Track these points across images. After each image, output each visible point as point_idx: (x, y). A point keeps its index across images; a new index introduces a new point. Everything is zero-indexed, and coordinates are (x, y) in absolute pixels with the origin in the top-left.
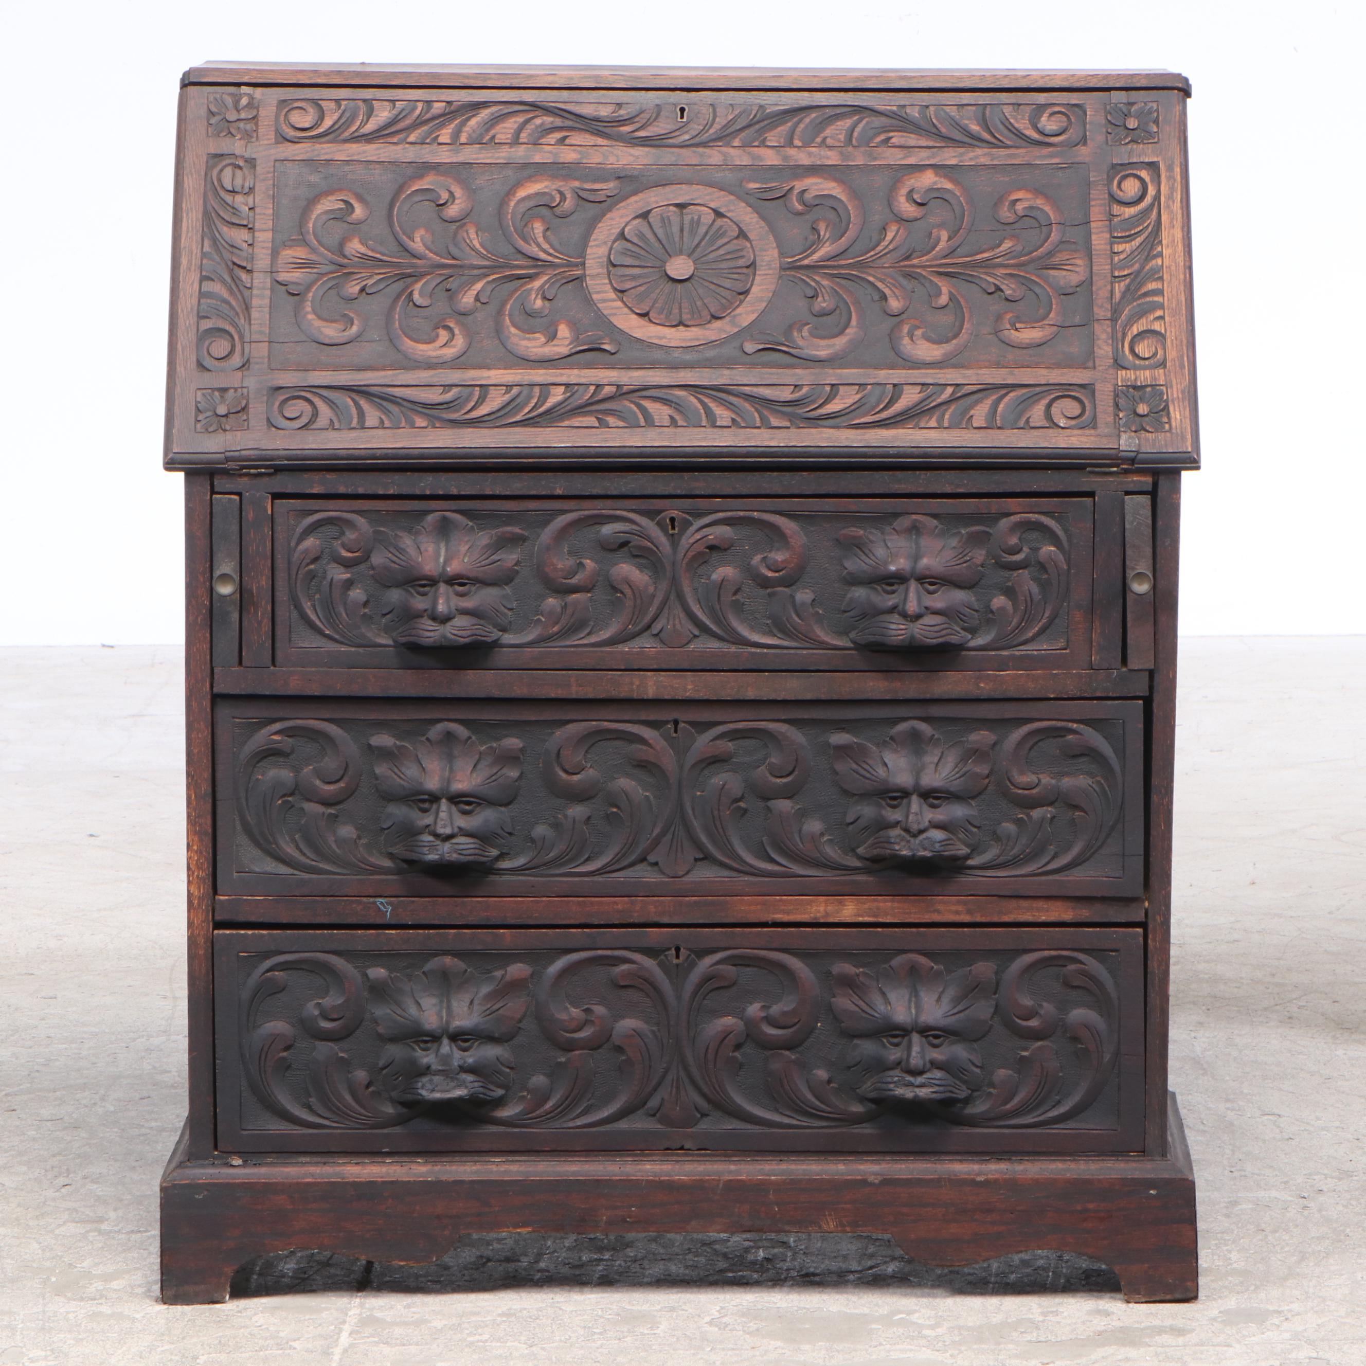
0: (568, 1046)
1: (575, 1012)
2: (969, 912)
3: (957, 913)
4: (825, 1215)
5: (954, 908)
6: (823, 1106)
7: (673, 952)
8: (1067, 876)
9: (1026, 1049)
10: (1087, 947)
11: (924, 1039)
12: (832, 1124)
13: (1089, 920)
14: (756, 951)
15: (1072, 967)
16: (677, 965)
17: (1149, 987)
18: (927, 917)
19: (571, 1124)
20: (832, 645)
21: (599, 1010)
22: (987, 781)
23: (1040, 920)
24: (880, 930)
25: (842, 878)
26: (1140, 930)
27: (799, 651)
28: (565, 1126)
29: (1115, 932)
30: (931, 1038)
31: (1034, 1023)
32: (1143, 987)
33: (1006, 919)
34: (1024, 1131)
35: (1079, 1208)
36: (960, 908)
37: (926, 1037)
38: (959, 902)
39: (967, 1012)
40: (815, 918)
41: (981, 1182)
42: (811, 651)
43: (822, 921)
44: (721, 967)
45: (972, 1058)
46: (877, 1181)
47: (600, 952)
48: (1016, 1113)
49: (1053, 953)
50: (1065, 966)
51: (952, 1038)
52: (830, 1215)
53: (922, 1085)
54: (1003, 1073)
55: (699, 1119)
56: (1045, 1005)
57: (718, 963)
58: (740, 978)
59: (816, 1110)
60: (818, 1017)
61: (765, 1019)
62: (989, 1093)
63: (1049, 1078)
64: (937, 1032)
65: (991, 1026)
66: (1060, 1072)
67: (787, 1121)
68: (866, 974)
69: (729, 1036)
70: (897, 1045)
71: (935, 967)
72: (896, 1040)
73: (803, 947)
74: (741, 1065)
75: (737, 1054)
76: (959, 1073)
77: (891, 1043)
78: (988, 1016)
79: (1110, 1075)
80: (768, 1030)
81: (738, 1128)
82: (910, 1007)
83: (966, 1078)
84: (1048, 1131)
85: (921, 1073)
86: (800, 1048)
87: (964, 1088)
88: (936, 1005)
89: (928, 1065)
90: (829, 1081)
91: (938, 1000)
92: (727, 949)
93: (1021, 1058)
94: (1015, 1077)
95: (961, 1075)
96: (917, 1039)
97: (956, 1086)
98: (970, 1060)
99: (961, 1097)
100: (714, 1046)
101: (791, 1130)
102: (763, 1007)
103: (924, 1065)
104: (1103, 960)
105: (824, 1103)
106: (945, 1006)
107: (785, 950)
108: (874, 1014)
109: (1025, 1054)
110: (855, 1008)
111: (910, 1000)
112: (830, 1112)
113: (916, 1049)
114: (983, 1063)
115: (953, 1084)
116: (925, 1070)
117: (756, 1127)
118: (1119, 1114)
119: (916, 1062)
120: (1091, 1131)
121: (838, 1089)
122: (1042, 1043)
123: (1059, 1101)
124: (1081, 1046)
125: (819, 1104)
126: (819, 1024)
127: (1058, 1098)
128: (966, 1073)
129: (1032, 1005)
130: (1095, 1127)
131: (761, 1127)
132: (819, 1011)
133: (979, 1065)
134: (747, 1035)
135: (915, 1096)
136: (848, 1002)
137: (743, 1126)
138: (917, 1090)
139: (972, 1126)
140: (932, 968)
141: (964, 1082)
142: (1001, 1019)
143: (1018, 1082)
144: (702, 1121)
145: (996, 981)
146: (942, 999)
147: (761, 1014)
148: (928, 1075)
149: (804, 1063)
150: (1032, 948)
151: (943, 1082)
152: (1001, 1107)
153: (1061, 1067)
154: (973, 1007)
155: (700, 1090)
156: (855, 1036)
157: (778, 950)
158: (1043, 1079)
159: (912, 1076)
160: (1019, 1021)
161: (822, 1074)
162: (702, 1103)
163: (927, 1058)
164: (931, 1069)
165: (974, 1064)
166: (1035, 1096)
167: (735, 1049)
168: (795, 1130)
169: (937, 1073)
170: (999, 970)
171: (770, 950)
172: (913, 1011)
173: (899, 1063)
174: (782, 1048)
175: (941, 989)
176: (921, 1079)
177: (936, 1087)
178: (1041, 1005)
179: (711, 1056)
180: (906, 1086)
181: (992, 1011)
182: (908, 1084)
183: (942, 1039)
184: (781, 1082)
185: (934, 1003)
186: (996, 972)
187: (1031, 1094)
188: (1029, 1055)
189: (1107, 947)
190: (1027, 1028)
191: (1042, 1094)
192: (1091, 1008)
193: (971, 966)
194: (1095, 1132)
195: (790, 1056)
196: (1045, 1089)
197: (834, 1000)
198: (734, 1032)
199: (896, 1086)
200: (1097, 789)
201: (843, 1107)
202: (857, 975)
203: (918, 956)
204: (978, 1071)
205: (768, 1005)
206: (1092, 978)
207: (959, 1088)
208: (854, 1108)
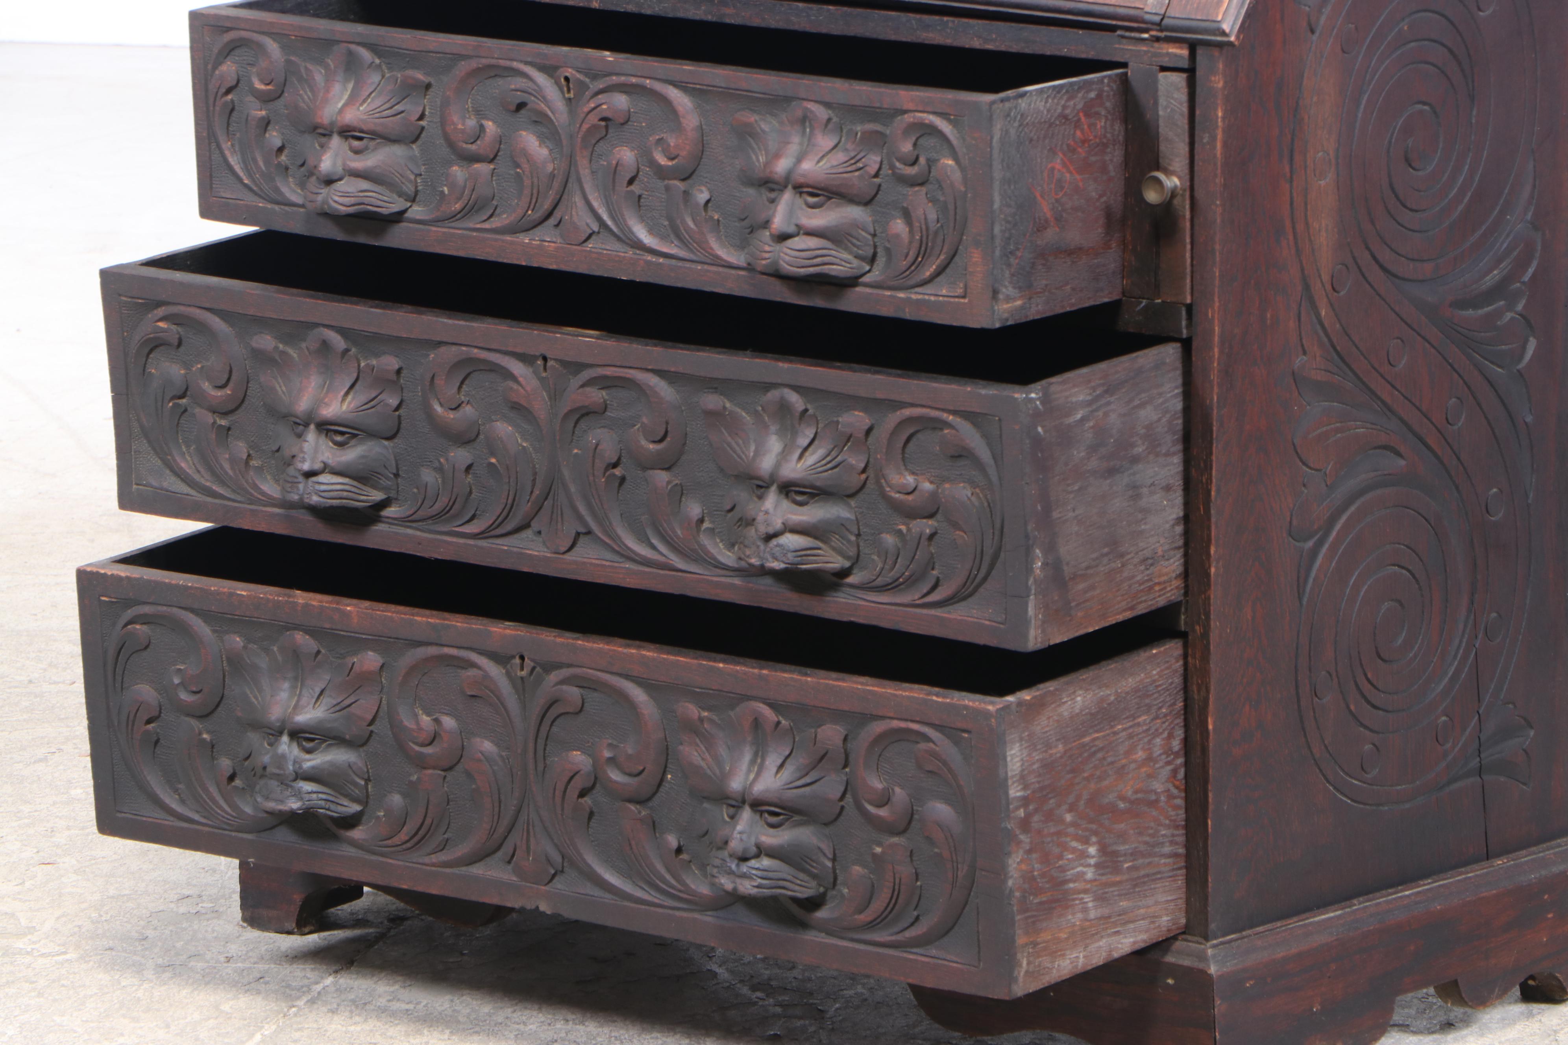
0: (421, 763)
1: (425, 720)
6: (673, 882)
7: (517, 661)
8: (948, 613)
9: (879, 844)
10: (937, 722)
11: (757, 817)
12: (685, 906)
14: (599, 674)
15: (923, 746)
16: (522, 678)
19: (427, 860)
20: (725, 261)
21: (449, 722)
22: (864, 476)
24: (721, 665)
25: (723, 579)
27: (693, 266)
28: (421, 861)
30: (766, 815)
31: (883, 812)
34: (880, 951)
37: (761, 813)
39: (814, 787)
42: (706, 267)
44: (564, 687)
45: (823, 846)
47: (446, 650)
48: (871, 925)
49: (903, 725)
50: (917, 743)
51: (796, 818)
53: (744, 876)
54: (857, 869)
55: (554, 876)
56: (897, 790)
57: (562, 682)
58: (586, 705)
59: (666, 885)
60: (666, 767)
61: (612, 761)
62: (843, 896)
63: (902, 887)
64: (773, 809)
65: (842, 808)
66: (917, 880)
67: (639, 894)
68: (711, 721)
69: (577, 777)
70: (732, 817)
71: (783, 722)
72: (732, 811)
73: (645, 676)
74: (591, 814)
75: (587, 800)
76: (804, 864)
77: (728, 815)
78: (839, 795)
79: (969, 894)
80: (615, 776)
81: (592, 893)
82: (749, 771)
83: (816, 871)
84: (905, 955)
85: (744, 859)
86: (650, 804)
87: (814, 884)
88: (777, 772)
89: (754, 850)
90: (679, 850)
91: (781, 766)
92: (570, 666)
93: (874, 856)
94: (870, 878)
95: (808, 867)
96: (746, 814)
97: (799, 882)
98: (819, 848)
99: (805, 896)
100: (560, 787)
101: (643, 907)
102: (610, 745)
103: (745, 850)
104: (957, 742)
105: (674, 877)
106: (787, 774)
107: (627, 677)
108: (717, 772)
109: (878, 850)
110: (703, 764)
111: (753, 762)
112: (680, 891)
113: (739, 828)
114: (835, 854)
115: (789, 877)
116: (748, 856)
117: (610, 896)
118: (979, 946)
119: (735, 845)
120: (951, 964)
121: (690, 861)
122: (895, 840)
123: (917, 918)
124: (936, 850)
125: (668, 877)
126: (669, 776)
127: (916, 913)
128: (815, 865)
129: (883, 789)
130: (955, 959)
131: (614, 897)
132: (667, 760)
133: (831, 856)
134: (596, 778)
135: (735, 889)
136: (696, 754)
137: (597, 892)
138: (738, 881)
139: (827, 934)
140: (779, 723)
141: (814, 877)
142: (851, 800)
143: (873, 886)
144: (557, 879)
145: (846, 750)
146: (787, 765)
147: (607, 754)
148: (753, 863)
149: (654, 823)
150: (880, 714)
151: (770, 875)
152: (856, 917)
153: (917, 875)
154: (822, 781)
155: (552, 840)
156: (704, 798)
157: (620, 675)
158: (897, 887)
159: (736, 861)
160: (870, 808)
161: (672, 841)
162: (557, 858)
163: (753, 840)
164: (757, 856)
165: (825, 854)
166: (889, 909)
167: (582, 794)
168: (647, 907)
169: (766, 862)
170: (849, 737)
171: (612, 673)
172: (752, 776)
173: (726, 843)
174: (630, 801)
175: (787, 753)
176: (744, 868)
177: (759, 880)
178: (893, 790)
179: (558, 800)
180: (729, 874)
181: (842, 789)
182: (731, 873)
183: (782, 817)
184: (630, 845)
185: (774, 770)
186: (845, 739)
187: (885, 905)
188: (883, 852)
189: (959, 725)
190: (879, 817)
191: (897, 907)
192: (947, 801)
193: (820, 726)
194: (955, 965)
195: (640, 812)
196: (900, 901)
197: (681, 748)
198: (582, 772)
199: (719, 872)
200: (977, 503)
201: (693, 887)
202: (701, 720)
203: (761, 705)
204: (829, 864)
205: (615, 743)
206: (945, 763)
207: (803, 883)
208: (704, 890)
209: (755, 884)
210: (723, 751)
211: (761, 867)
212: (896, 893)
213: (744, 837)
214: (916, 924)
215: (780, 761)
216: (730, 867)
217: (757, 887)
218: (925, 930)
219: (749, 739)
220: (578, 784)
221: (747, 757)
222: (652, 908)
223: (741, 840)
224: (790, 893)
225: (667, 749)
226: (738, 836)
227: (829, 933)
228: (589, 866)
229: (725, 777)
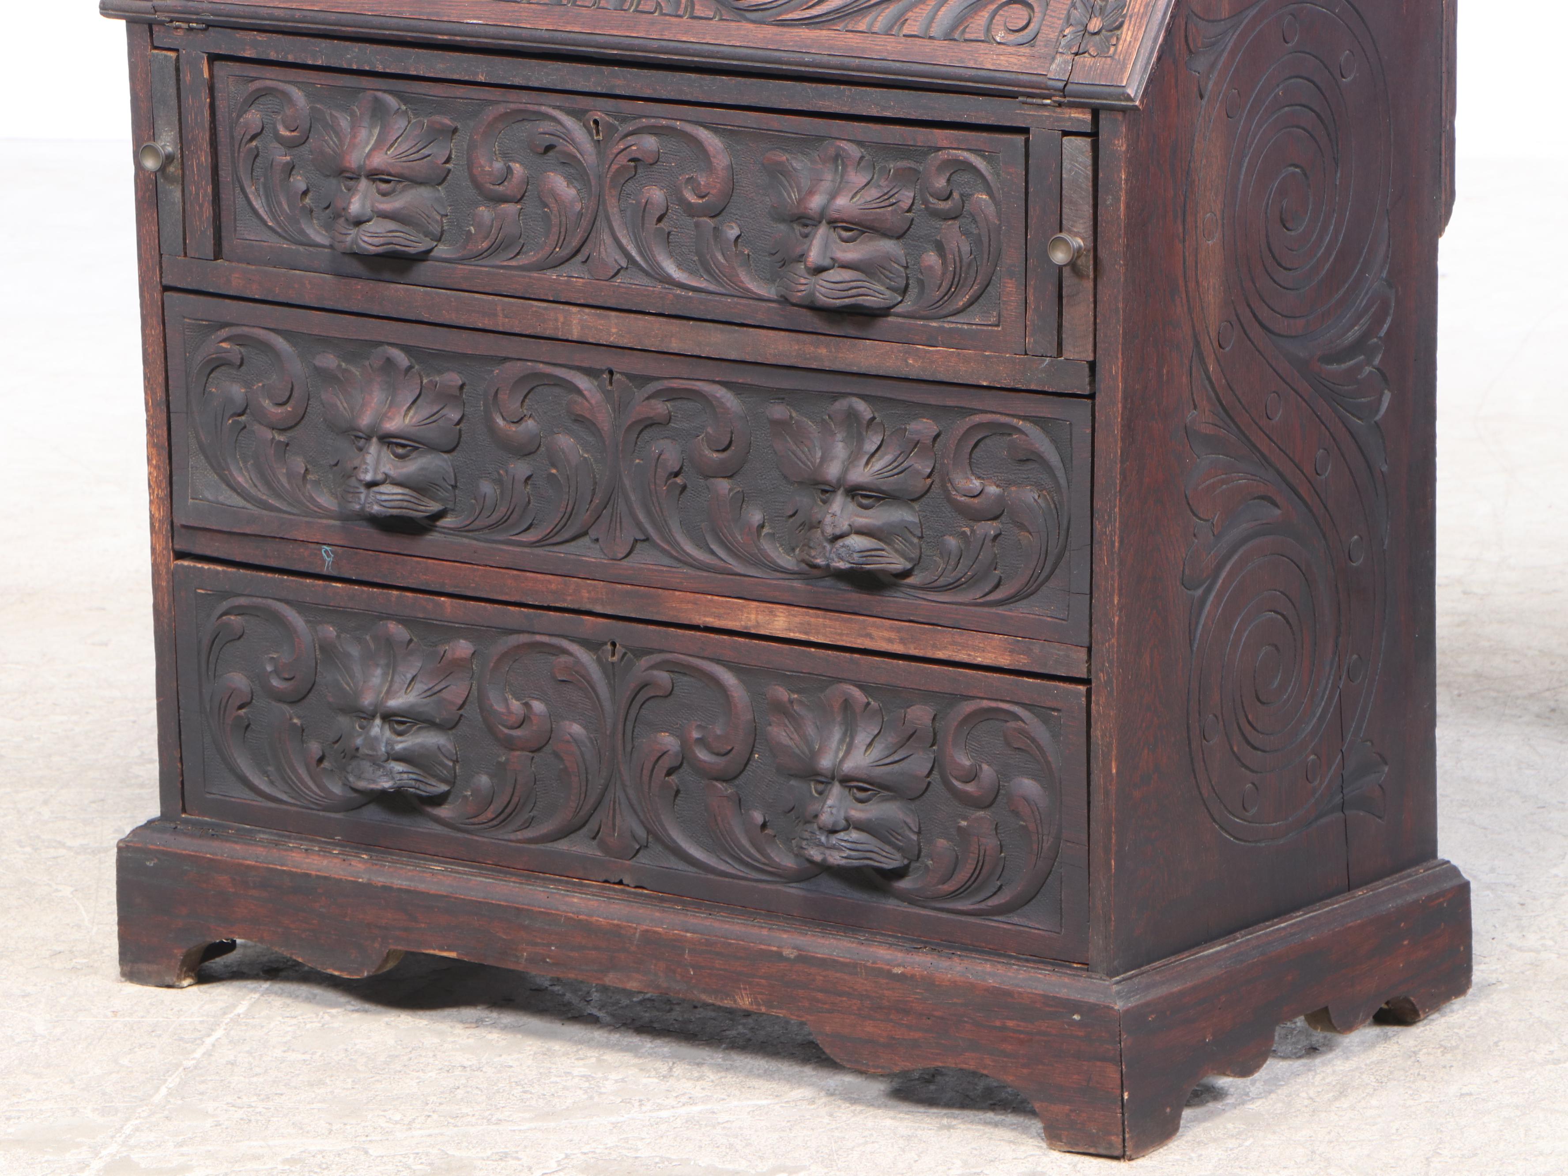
0: (509, 744)
1: (516, 705)
2: (902, 641)
3: (890, 641)
4: (740, 989)
5: (886, 634)
6: (758, 856)
7: (609, 647)
8: (1010, 610)
9: (965, 818)
10: (1028, 702)
11: (846, 791)
12: (770, 878)
13: (1027, 669)
14: (690, 659)
15: (1012, 724)
16: (613, 663)
17: (1092, 761)
18: (859, 641)
19: (512, 837)
20: (756, 294)
21: (538, 706)
22: (929, 481)
23: (975, 662)
24: (813, 650)
25: (782, 582)
26: (1082, 688)
27: (723, 299)
28: (506, 837)
29: (1056, 688)
30: (855, 791)
31: (970, 788)
32: (1085, 760)
33: (941, 655)
34: (963, 918)
35: (998, 1023)
36: (893, 635)
37: (850, 788)
38: (891, 629)
39: (902, 764)
40: (746, 628)
41: (897, 975)
42: (736, 299)
43: (753, 631)
44: (656, 673)
45: (909, 820)
46: (792, 956)
47: (539, 638)
48: (954, 895)
49: (993, 704)
50: (1007, 721)
51: (884, 793)
52: (745, 989)
53: (833, 847)
54: (942, 843)
55: (638, 851)
56: (985, 767)
57: (652, 667)
58: (675, 688)
59: (752, 859)
60: (754, 746)
61: (701, 741)
62: (927, 866)
63: (987, 858)
64: (861, 784)
65: (929, 783)
66: (1001, 852)
67: (723, 867)
68: (800, 702)
69: (665, 757)
70: (820, 793)
71: (873, 703)
72: (820, 787)
73: (736, 660)
74: (678, 792)
75: (673, 779)
76: (890, 837)
77: (816, 791)
78: (926, 772)
79: (1053, 864)
80: (703, 755)
81: (675, 867)
82: (838, 750)
83: (901, 844)
84: (987, 923)
85: (833, 831)
86: (737, 782)
87: (898, 856)
88: (866, 751)
89: (843, 823)
90: (764, 826)
91: (870, 745)
92: (661, 651)
93: (960, 829)
94: (954, 850)
95: (893, 839)
96: (836, 789)
97: (884, 854)
98: (905, 822)
99: (891, 867)
100: (648, 766)
101: (727, 880)
102: (699, 726)
103: (835, 823)
104: (1046, 720)
105: (758, 851)
106: (876, 752)
107: (718, 661)
108: (807, 752)
109: (964, 823)
110: (790, 743)
111: (841, 741)
112: (764, 864)
113: (829, 802)
114: (920, 828)
115: (876, 849)
116: (838, 829)
117: (694, 870)
118: (1061, 914)
119: (826, 818)
120: (1033, 931)
121: (775, 836)
122: (981, 813)
123: (1000, 888)
124: (1022, 823)
125: (753, 851)
126: (756, 756)
127: (999, 883)
128: (900, 838)
129: (971, 765)
130: (1037, 926)
131: (698, 871)
132: (755, 740)
133: (916, 830)
134: (683, 758)
135: (824, 860)
136: (784, 734)
137: (681, 866)
138: (828, 852)
139: (909, 903)
140: (868, 704)
141: (899, 849)
142: (938, 777)
143: (957, 858)
144: (641, 852)
145: (934, 729)
146: (875, 744)
147: (696, 735)
148: (841, 835)
149: (740, 800)
150: (971, 694)
151: (859, 847)
152: (940, 887)
153: (1001, 846)
154: (909, 759)
155: (638, 816)
156: (792, 775)
157: (711, 660)
158: (981, 858)
159: (826, 834)
160: (957, 783)
161: (758, 817)
162: (641, 832)
163: (842, 814)
164: (846, 829)
165: (910, 828)
166: (973, 879)
167: (669, 773)
168: (731, 880)
169: (854, 835)
170: (938, 717)
171: (703, 658)
172: (841, 754)
173: (816, 816)
174: (717, 779)
175: (876, 732)
176: (833, 840)
177: (848, 852)
178: (980, 766)
179: (646, 778)
180: (818, 845)
181: (930, 765)
182: (820, 845)
183: (870, 793)
184: (716, 820)
185: (864, 747)
186: (934, 719)
187: (969, 875)
188: (968, 826)
189: (1049, 704)
190: (966, 792)
191: (980, 878)
192: (1034, 777)
193: (908, 707)
194: (1036, 931)
195: (726, 790)
196: (984, 871)
197: (770, 728)
198: (670, 752)
199: (807, 844)
200: (1043, 505)
201: (777, 860)
202: (791, 702)
203: (852, 687)
204: (914, 837)
205: (703, 724)
206: (1033, 740)
207: (889, 855)
208: (788, 862)
209: (844, 855)
210: (810, 730)
211: (850, 840)
212: (980, 864)
213: (834, 811)
214: (999, 893)
215: (869, 740)
216: (820, 840)
217: (846, 858)
218: (1008, 898)
219: (839, 719)
220: (666, 763)
221: (837, 734)
222: (736, 881)
223: (832, 813)
224: (876, 864)
225: (756, 729)
226: (829, 810)
227: (912, 902)
228: (674, 842)
229: (814, 755)
